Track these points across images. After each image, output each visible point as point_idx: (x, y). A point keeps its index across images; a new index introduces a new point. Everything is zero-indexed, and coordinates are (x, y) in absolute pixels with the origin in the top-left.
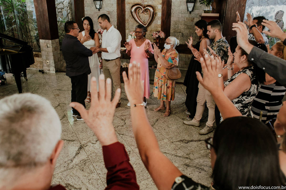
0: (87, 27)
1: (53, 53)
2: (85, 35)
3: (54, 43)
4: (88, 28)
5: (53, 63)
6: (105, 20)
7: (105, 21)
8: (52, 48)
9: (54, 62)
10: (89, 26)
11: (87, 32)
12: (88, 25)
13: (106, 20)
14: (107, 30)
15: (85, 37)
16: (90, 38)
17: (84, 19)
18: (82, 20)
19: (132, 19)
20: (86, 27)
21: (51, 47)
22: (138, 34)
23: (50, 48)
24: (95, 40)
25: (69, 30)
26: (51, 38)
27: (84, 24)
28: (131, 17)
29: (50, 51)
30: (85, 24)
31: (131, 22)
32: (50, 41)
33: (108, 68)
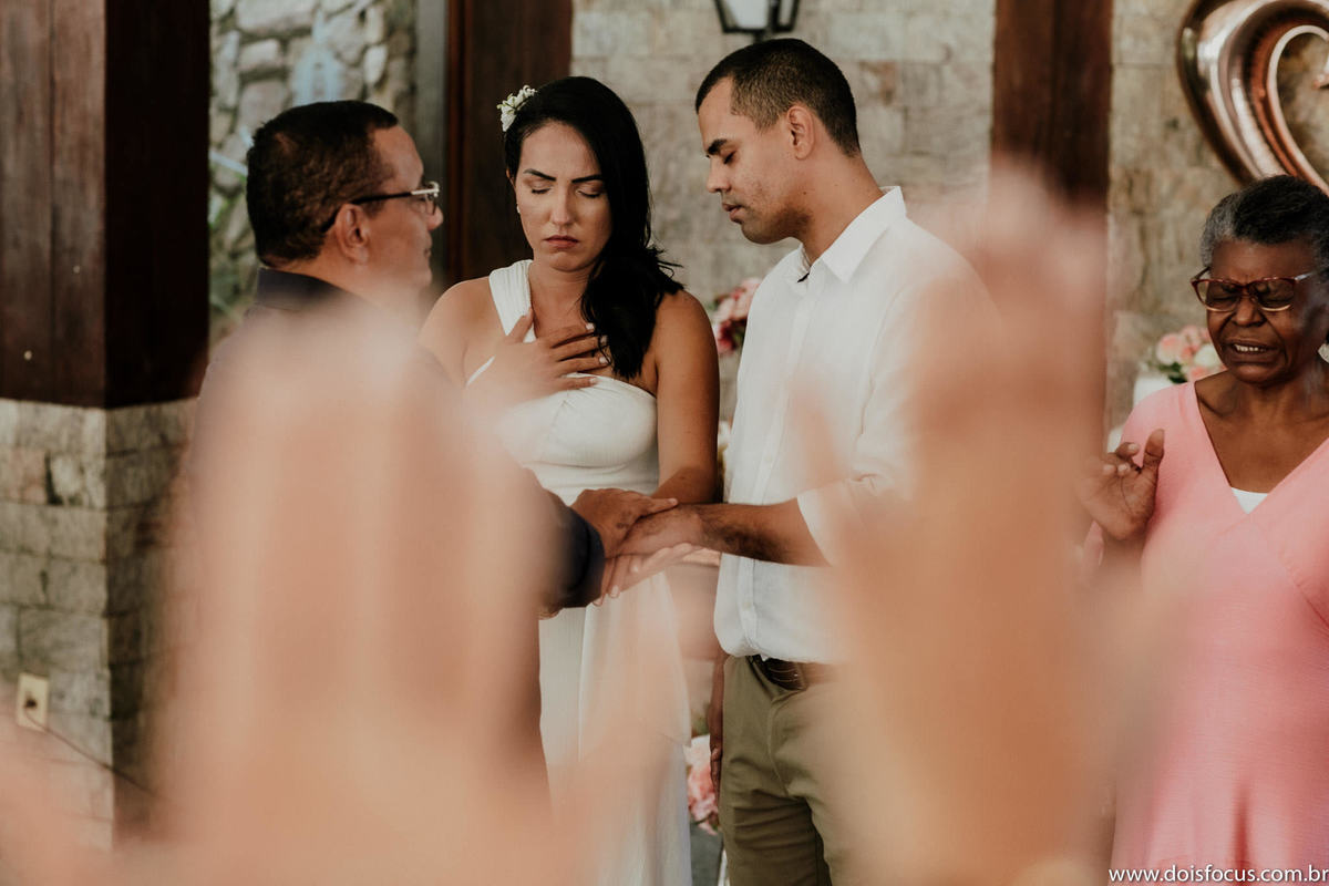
0: (574, 218)
1: (111, 584)
2: (535, 322)
3: (146, 445)
4: (577, 231)
5: (93, 713)
6: (786, 106)
7: (783, 124)
8: (110, 508)
9: (105, 696)
10: (592, 209)
11: (555, 282)
12: (587, 188)
13: (802, 113)
14: (812, 254)
15: (530, 337)
16: (592, 353)
17: (529, 118)
18: (507, 119)
19: (1198, 161)
20: (559, 215)
21: (100, 500)
22: (1243, 316)
23: (81, 514)
24: (653, 391)
25: (308, 220)
26: (102, 383)
27: (521, 176)
28: (1182, 145)
29: (83, 549)
30: (539, 185)
31: (1178, 207)
32: (94, 421)
33: (797, 788)
